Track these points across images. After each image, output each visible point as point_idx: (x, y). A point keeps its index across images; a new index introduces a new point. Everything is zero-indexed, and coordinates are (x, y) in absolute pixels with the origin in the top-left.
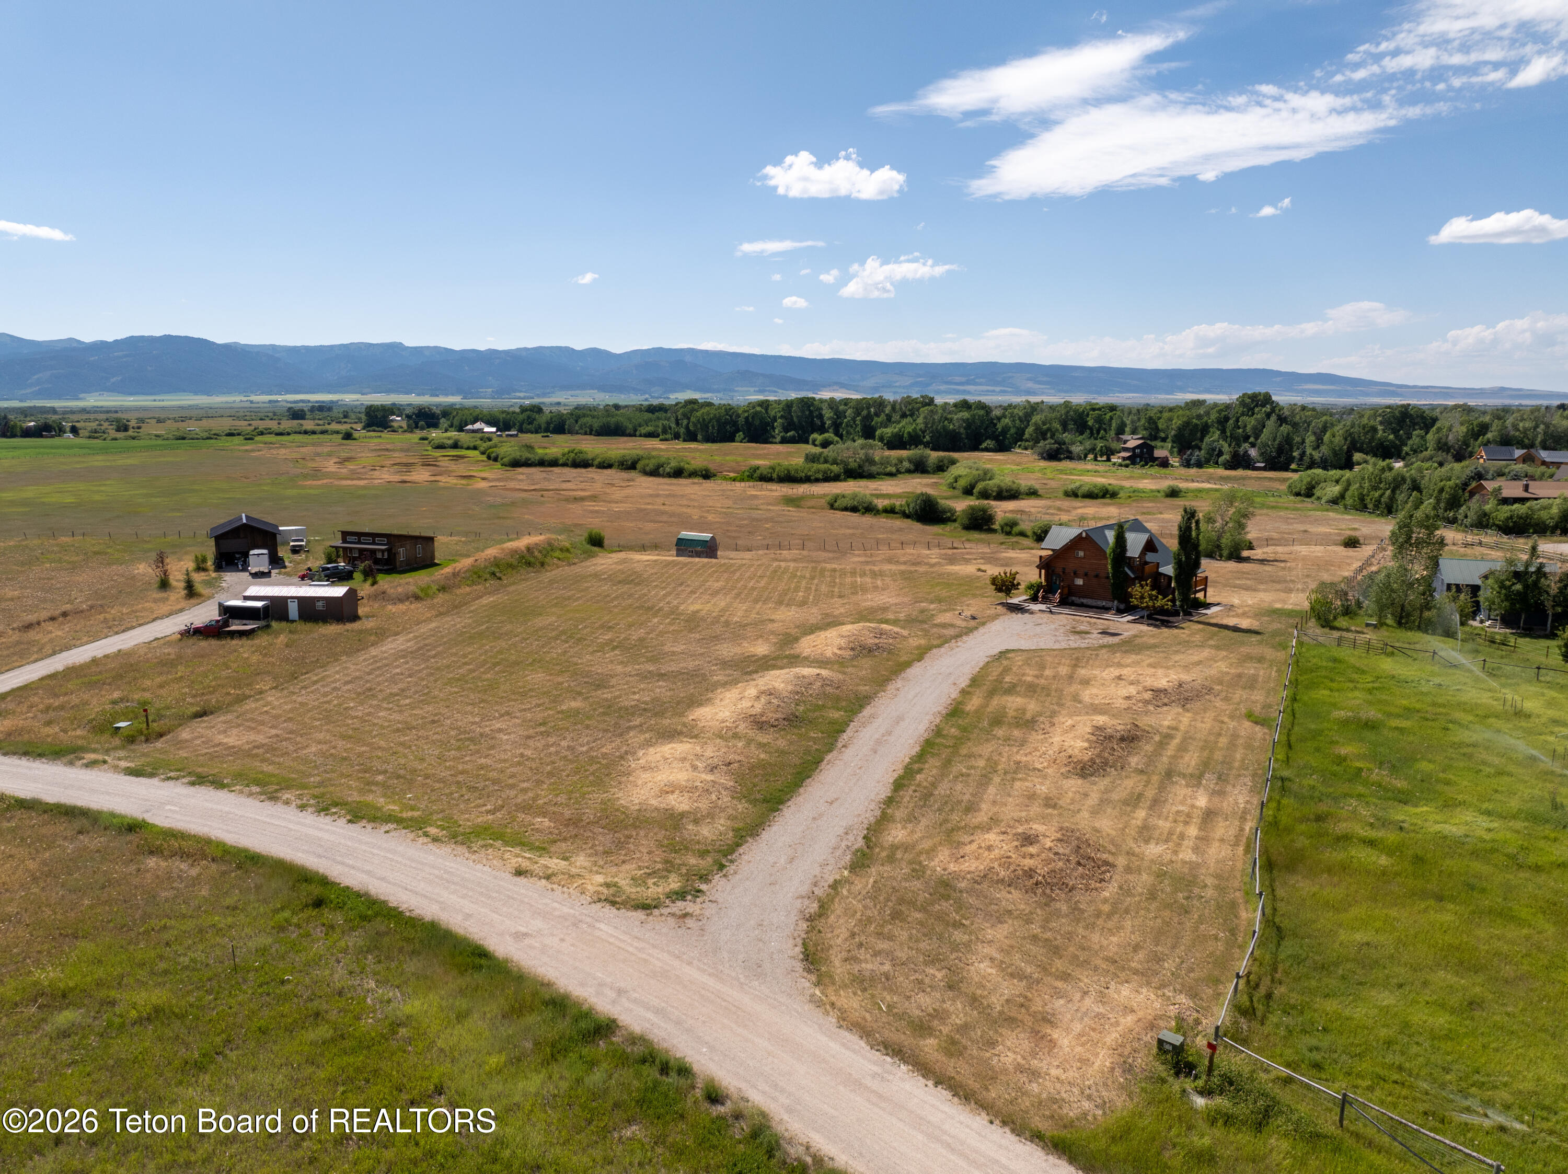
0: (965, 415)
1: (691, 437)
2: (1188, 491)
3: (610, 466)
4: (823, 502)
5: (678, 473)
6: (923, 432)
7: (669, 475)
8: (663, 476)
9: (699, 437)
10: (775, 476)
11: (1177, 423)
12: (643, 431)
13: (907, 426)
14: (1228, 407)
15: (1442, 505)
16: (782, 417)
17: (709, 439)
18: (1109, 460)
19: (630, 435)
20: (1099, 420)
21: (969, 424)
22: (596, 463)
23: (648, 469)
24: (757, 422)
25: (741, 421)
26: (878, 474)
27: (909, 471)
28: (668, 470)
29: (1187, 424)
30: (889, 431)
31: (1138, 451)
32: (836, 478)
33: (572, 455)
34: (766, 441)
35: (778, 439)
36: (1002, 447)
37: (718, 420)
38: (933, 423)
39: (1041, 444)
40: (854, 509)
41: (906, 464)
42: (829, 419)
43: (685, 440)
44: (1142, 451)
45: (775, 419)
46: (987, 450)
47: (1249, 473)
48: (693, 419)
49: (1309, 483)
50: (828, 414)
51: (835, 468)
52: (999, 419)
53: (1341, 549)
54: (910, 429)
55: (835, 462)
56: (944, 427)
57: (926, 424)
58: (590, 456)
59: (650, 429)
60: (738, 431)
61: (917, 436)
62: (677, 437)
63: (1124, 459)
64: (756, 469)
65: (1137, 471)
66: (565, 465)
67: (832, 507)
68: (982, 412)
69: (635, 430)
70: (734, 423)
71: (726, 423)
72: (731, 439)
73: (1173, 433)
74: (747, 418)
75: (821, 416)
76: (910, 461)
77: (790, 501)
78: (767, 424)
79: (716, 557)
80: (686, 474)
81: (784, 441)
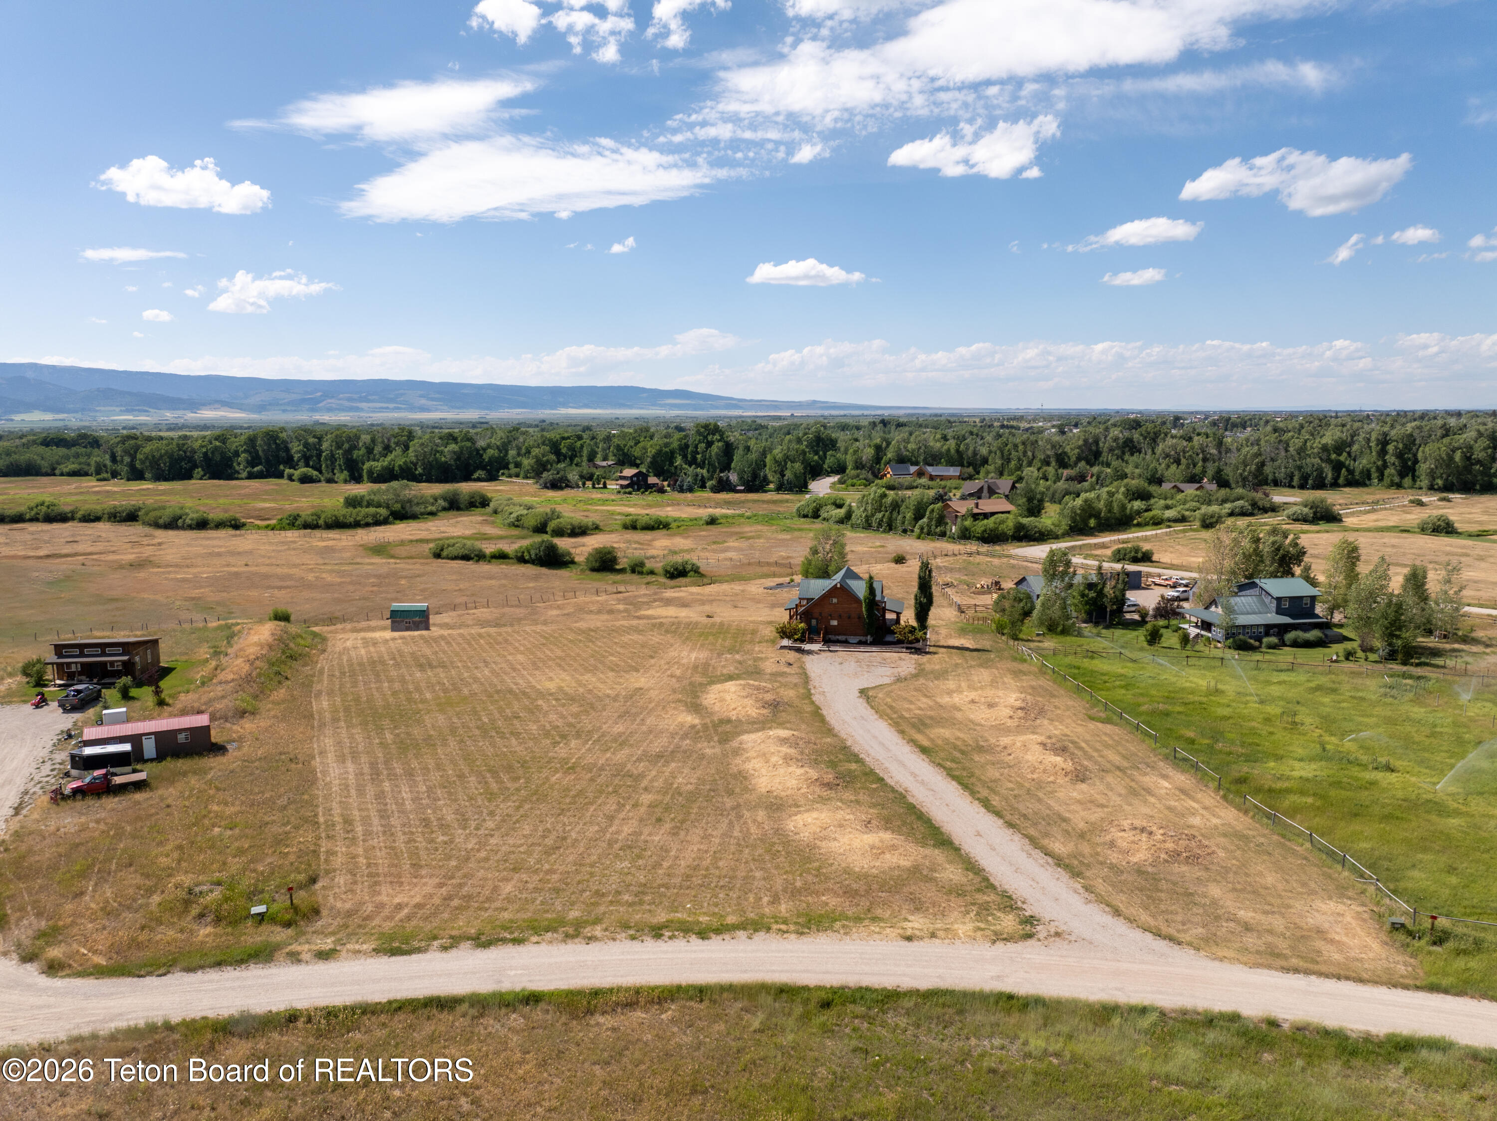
0: (453, 447)
1: (137, 475)
3: (97, 519)
5: (202, 525)
6: (415, 465)
9: (147, 475)
10: (321, 522)
11: (651, 451)
12: (65, 470)
13: (397, 458)
16: (245, 451)
17: (160, 477)
18: (605, 487)
19: (47, 474)
21: (458, 456)
22: (79, 515)
24: (218, 457)
25: (198, 457)
26: (422, 514)
27: (444, 509)
28: (188, 521)
30: (378, 465)
31: (634, 479)
34: (231, 477)
35: (244, 474)
36: (492, 477)
37: (171, 456)
38: (425, 456)
39: (545, 475)
41: (441, 503)
42: (299, 452)
43: (128, 480)
44: (638, 480)
45: (237, 454)
46: (479, 480)
47: (736, 496)
48: (139, 456)
49: (816, 507)
50: (296, 448)
51: (383, 512)
52: (484, 450)
53: (893, 565)
54: (400, 462)
55: (379, 505)
56: (436, 459)
57: (416, 456)
58: (67, 509)
59: (72, 466)
60: (195, 466)
61: (409, 469)
62: (115, 475)
63: (622, 486)
64: (296, 517)
65: (636, 498)
66: (34, 519)
67: (438, 555)
68: (469, 444)
69: (54, 469)
70: (190, 460)
71: (181, 459)
72: (190, 477)
73: (649, 460)
74: (205, 454)
75: (287, 450)
76: (445, 499)
77: (379, 550)
78: (230, 459)
80: (212, 525)
81: (251, 476)
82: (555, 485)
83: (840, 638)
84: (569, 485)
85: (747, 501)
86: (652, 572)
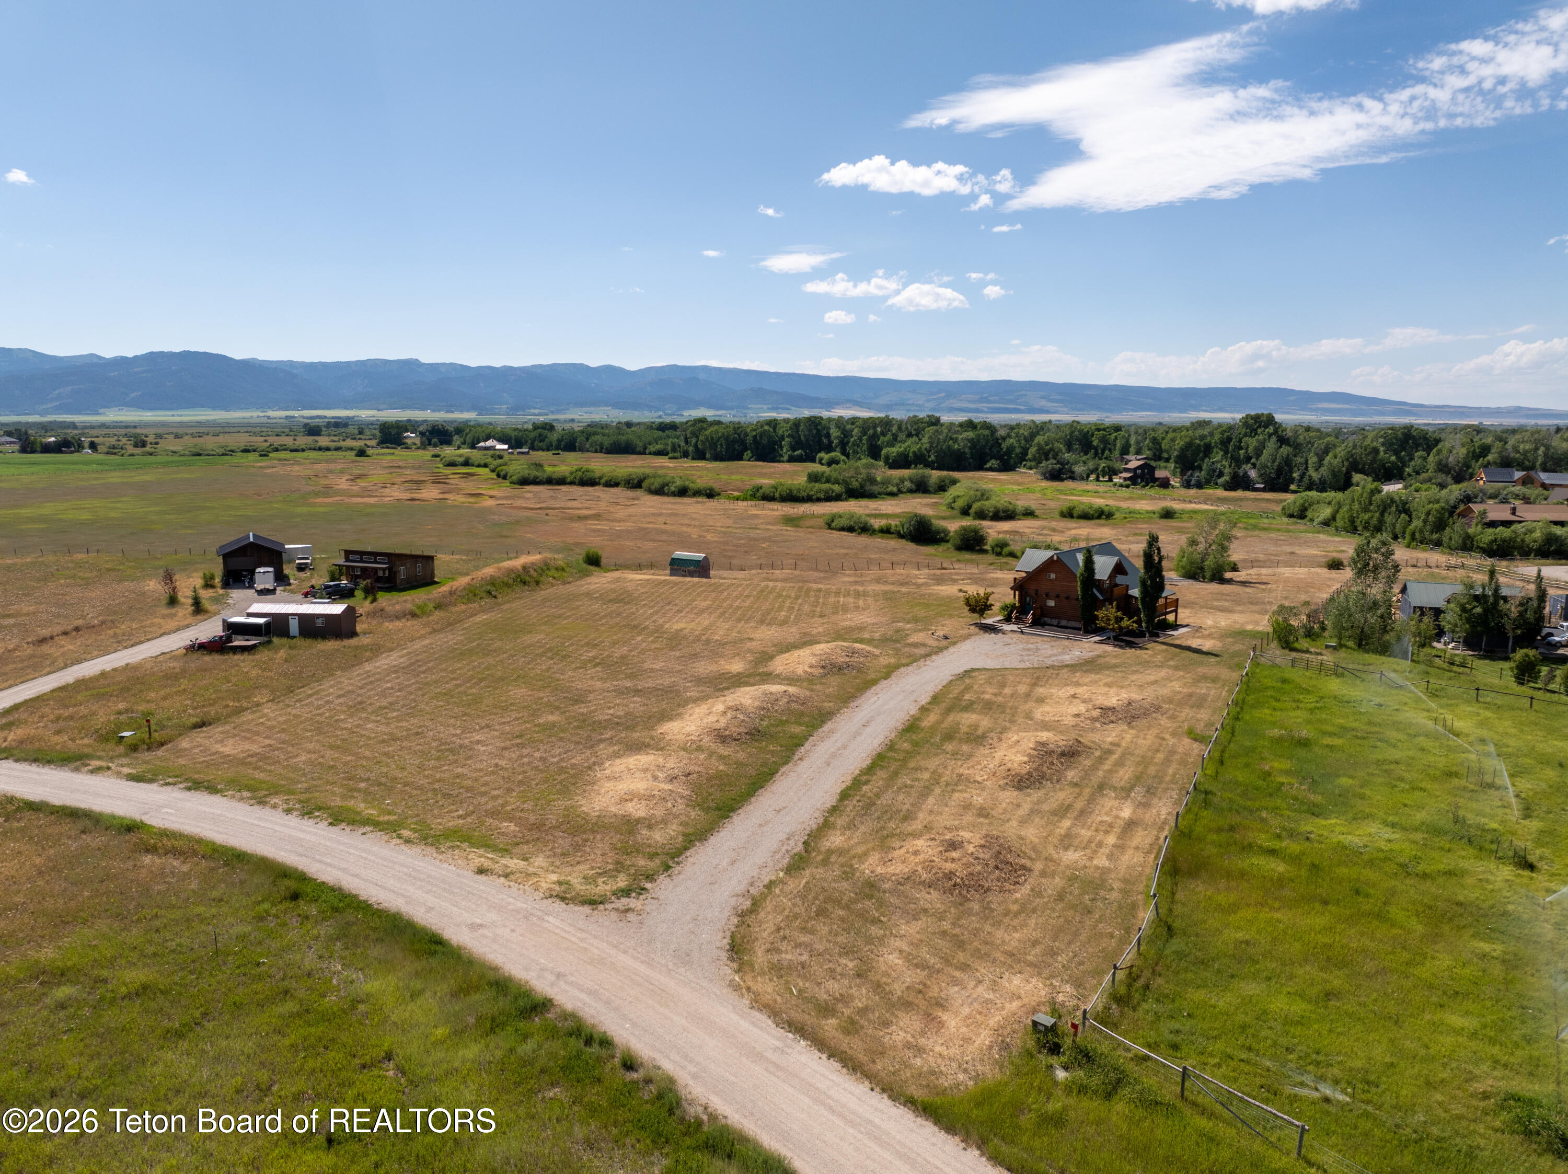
0: (971, 434)
1: (700, 455)
2: (1183, 512)
3: (616, 485)
4: (821, 522)
5: (683, 492)
6: (929, 452)
7: (674, 494)
8: (667, 495)
9: (708, 455)
10: (777, 495)
11: (1180, 443)
12: (653, 449)
13: (911, 446)
14: (1231, 428)
15: (1428, 528)
16: (789, 436)
17: (717, 458)
18: (1110, 480)
19: (640, 453)
20: (1104, 440)
21: (974, 443)
22: (603, 481)
23: (653, 488)
24: (765, 441)
25: (749, 439)
26: (880, 494)
27: (911, 491)
28: (673, 489)
29: (1189, 445)
30: (894, 451)
31: (1139, 471)
32: (837, 498)
33: (580, 474)
34: (773, 460)
35: (786, 458)
36: (1007, 466)
37: (727, 439)
38: (938, 443)
39: (1044, 464)
40: (850, 529)
41: (908, 484)
42: (837, 437)
43: (693, 459)
44: (1143, 471)
45: (782, 438)
46: (991, 469)
47: (1249, 494)
48: (701, 438)
49: (1303, 505)
50: (835, 433)
51: (837, 488)
52: (1004, 439)
53: (1324, 572)
54: (915, 448)
55: (837, 482)
56: (949, 447)
57: (931, 443)
58: (597, 475)
59: (659, 447)
60: (746, 449)
61: (923, 455)
62: (685, 455)
63: (1125, 479)
64: (759, 488)
65: (1137, 491)
66: (572, 483)
67: (829, 526)
68: (987, 432)
69: (645, 448)
70: (742, 442)
71: (734, 441)
72: (740, 458)
73: (1176, 453)
74: (755, 437)
75: (828, 435)
76: (911, 481)
77: (790, 521)
78: (775, 443)
79: (708, 576)
80: (690, 493)
81: (792, 460)
82: (1055, 476)
84: (1073, 478)
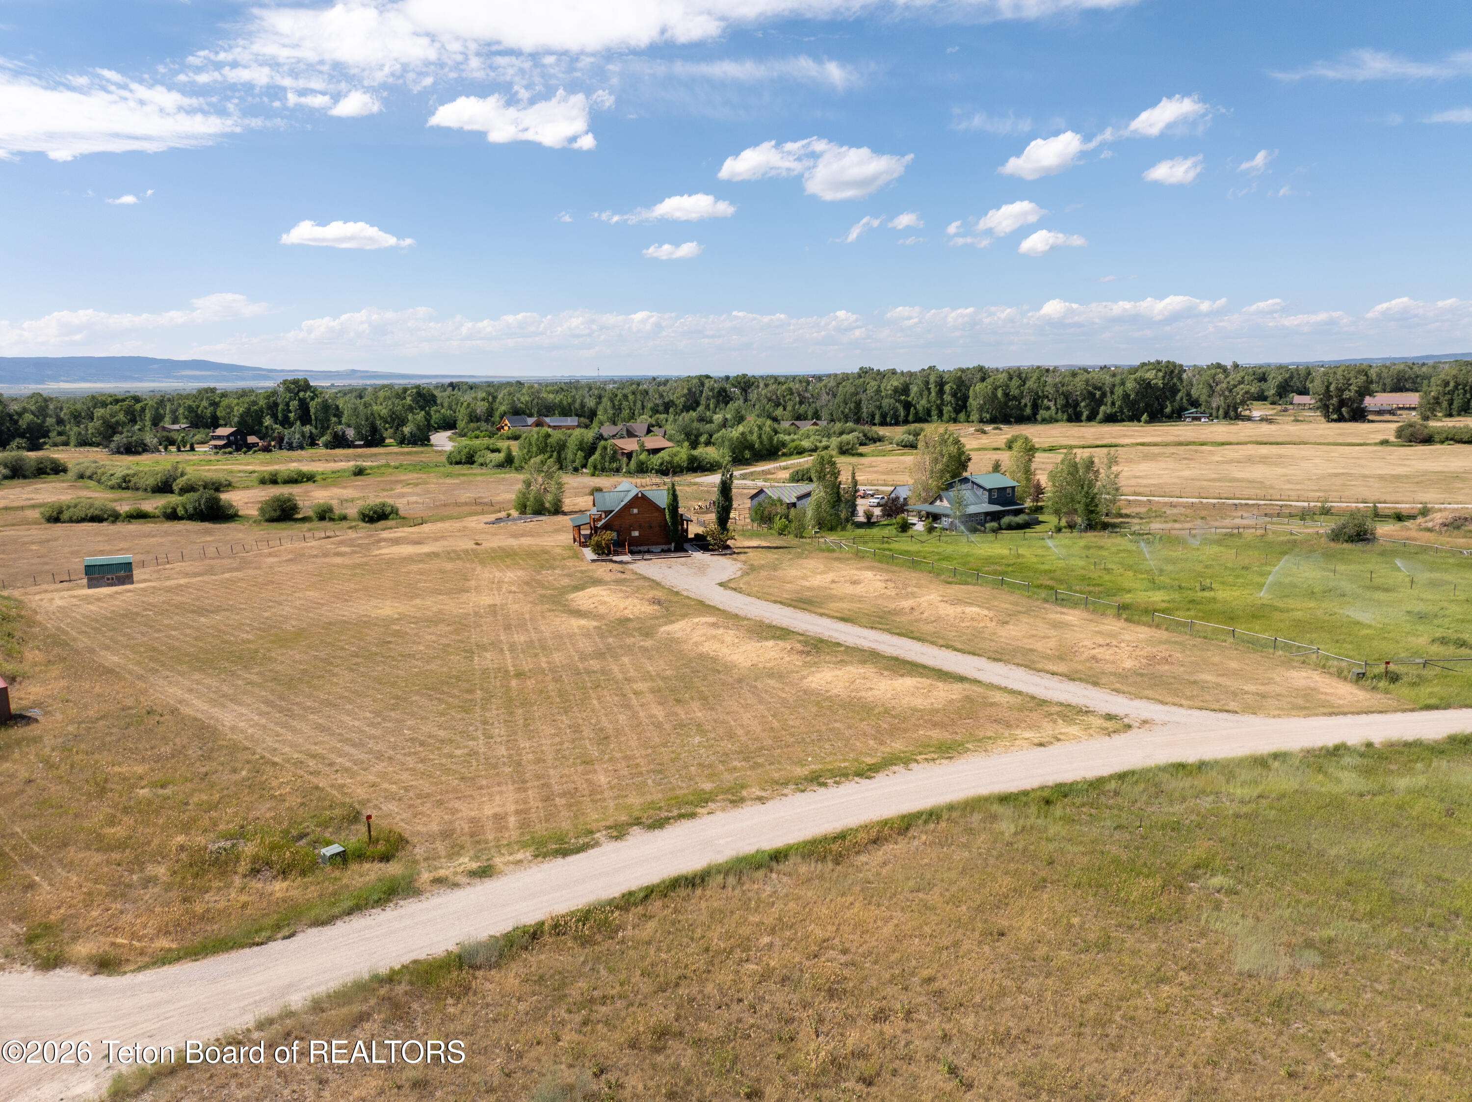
2: (371, 468)
11: (238, 410)
14: (274, 393)
27: (7, 478)
29: (248, 412)
31: (232, 438)
44: (236, 438)
63: (217, 446)
82: (130, 449)
83: (642, 548)
84: (147, 450)
85: (380, 454)
86: (344, 518)
